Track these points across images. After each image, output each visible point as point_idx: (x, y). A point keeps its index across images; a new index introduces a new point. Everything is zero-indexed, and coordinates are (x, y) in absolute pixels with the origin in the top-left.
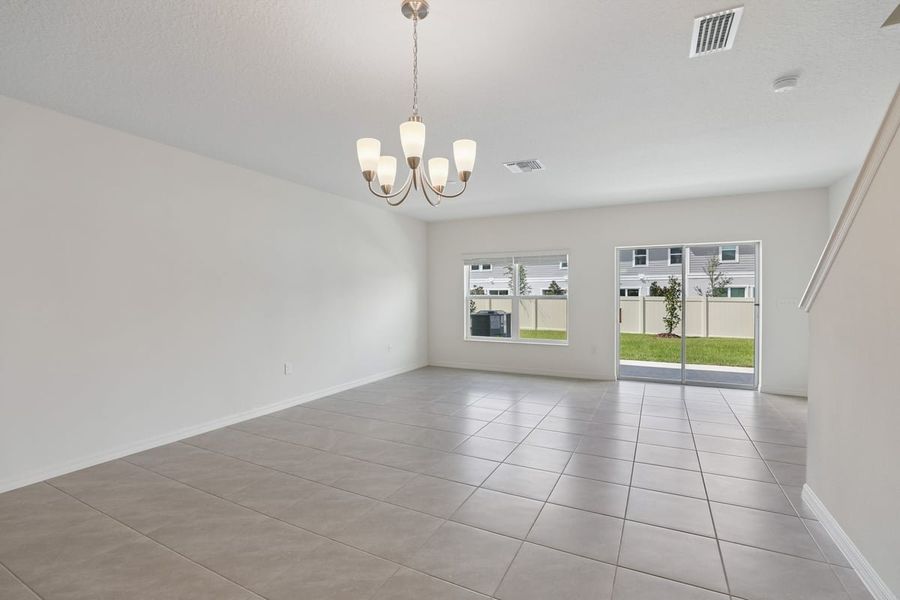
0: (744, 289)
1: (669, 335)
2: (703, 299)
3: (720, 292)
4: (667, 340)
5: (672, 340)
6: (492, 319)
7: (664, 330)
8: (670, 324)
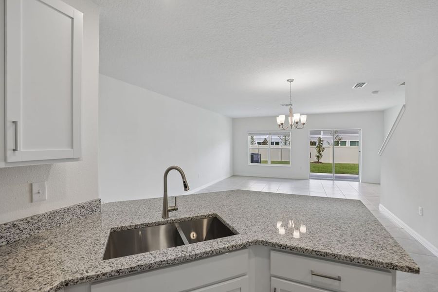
0: (346, 142)
1: (318, 162)
2: (331, 147)
3: (337, 143)
4: (317, 164)
5: (320, 164)
6: (254, 156)
7: (316, 160)
8: (318, 157)
